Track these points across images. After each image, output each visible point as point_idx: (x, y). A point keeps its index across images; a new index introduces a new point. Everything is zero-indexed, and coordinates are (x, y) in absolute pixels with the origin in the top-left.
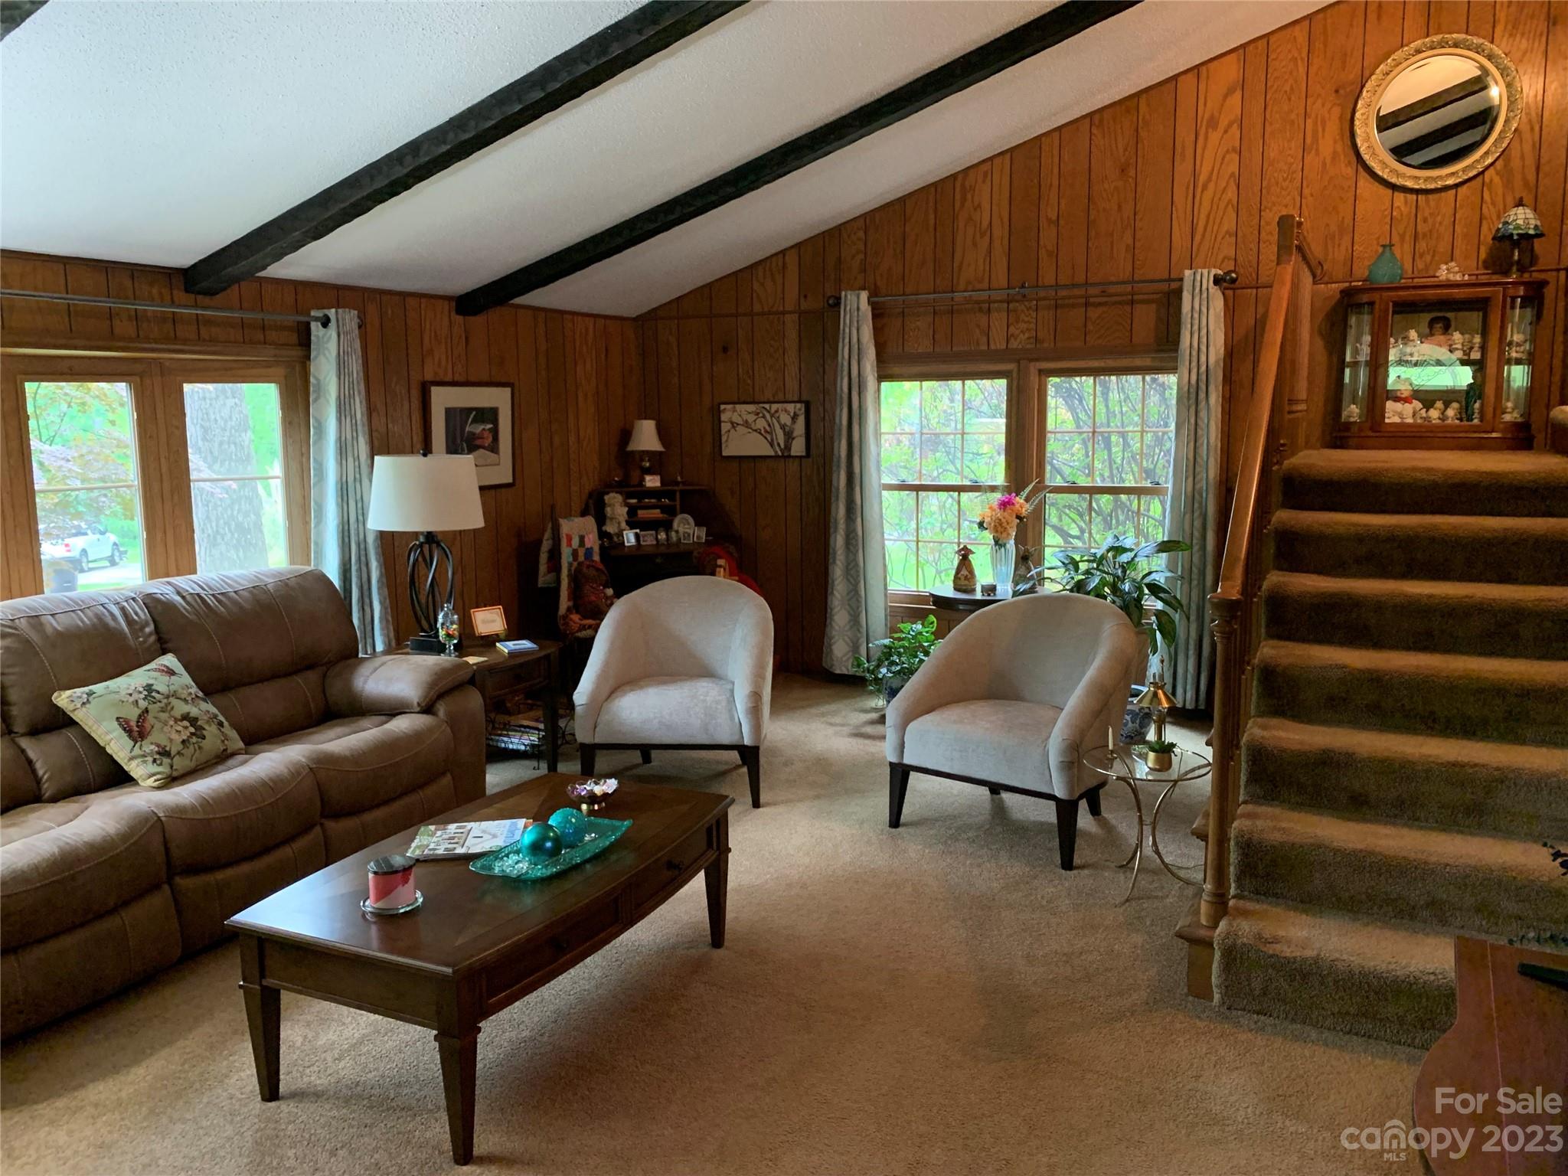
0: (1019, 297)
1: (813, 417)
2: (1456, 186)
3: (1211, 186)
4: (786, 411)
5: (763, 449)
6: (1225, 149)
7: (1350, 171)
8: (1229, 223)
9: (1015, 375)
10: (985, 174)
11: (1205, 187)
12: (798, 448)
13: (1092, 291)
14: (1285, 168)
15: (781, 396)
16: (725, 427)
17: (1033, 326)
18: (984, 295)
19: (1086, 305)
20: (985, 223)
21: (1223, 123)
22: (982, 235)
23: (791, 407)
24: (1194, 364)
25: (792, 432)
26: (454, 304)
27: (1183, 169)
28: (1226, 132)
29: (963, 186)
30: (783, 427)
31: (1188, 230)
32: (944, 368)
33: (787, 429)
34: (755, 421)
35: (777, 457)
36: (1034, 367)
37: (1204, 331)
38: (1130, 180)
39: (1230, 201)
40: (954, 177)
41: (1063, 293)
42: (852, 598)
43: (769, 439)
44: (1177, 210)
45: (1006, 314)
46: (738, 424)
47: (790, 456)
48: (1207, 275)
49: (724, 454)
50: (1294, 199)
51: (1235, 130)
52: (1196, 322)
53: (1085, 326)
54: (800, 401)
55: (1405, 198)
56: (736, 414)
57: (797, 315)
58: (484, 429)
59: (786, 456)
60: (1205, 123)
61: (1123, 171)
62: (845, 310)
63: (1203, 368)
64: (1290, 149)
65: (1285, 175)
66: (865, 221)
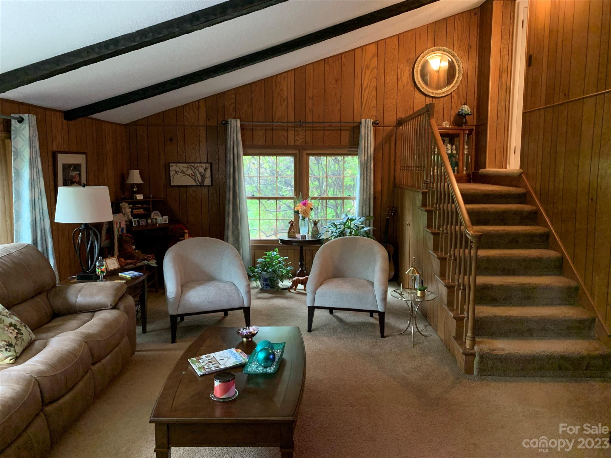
0: (299, 126)
1: (214, 169)
2: (444, 97)
3: (367, 90)
4: (202, 166)
5: (191, 182)
6: (371, 77)
7: (412, 89)
8: (374, 103)
9: (298, 155)
10: (285, 77)
11: (365, 90)
12: (208, 182)
13: (326, 125)
14: (392, 85)
15: (198, 161)
16: (172, 173)
17: (304, 137)
18: (286, 124)
19: (324, 130)
20: (285, 96)
21: (371, 68)
22: (284, 101)
23: (204, 165)
24: (366, 153)
25: (205, 176)
26: (63, 114)
27: (358, 82)
28: (372, 71)
29: (276, 81)
30: (200, 173)
31: (360, 105)
32: (269, 151)
33: (202, 174)
34: (187, 171)
35: (197, 186)
36: (305, 152)
37: (369, 142)
38: (339, 85)
39: (374, 95)
40: (272, 77)
41: (315, 125)
42: (235, 243)
43: (194, 178)
44: (356, 97)
45: (294, 132)
46: (178, 172)
47: (204, 186)
48: (370, 121)
49: (172, 184)
50: (395, 97)
51: (375, 70)
52: (366, 138)
53: (324, 137)
54: (207, 163)
55: (429, 99)
56: (177, 167)
57: (205, 127)
58: (76, 174)
59: (202, 185)
60: (365, 67)
61: (336, 81)
62: (231, 126)
63: (369, 155)
64: (393, 79)
65: (392, 88)
66: (235, 91)
